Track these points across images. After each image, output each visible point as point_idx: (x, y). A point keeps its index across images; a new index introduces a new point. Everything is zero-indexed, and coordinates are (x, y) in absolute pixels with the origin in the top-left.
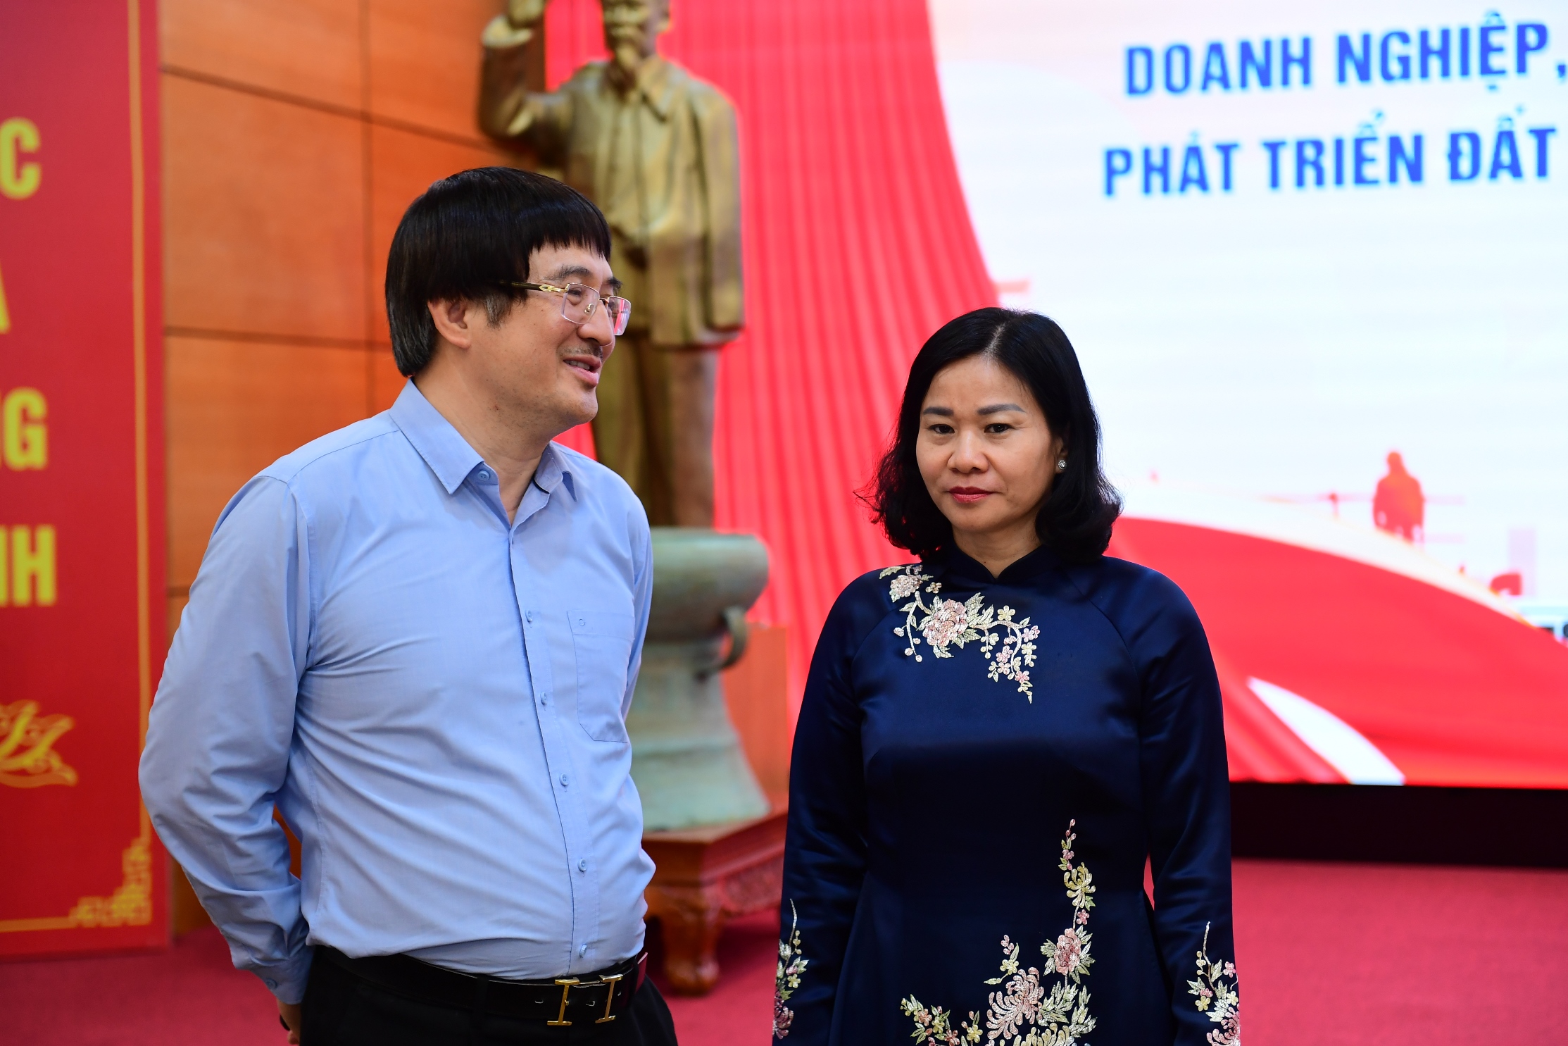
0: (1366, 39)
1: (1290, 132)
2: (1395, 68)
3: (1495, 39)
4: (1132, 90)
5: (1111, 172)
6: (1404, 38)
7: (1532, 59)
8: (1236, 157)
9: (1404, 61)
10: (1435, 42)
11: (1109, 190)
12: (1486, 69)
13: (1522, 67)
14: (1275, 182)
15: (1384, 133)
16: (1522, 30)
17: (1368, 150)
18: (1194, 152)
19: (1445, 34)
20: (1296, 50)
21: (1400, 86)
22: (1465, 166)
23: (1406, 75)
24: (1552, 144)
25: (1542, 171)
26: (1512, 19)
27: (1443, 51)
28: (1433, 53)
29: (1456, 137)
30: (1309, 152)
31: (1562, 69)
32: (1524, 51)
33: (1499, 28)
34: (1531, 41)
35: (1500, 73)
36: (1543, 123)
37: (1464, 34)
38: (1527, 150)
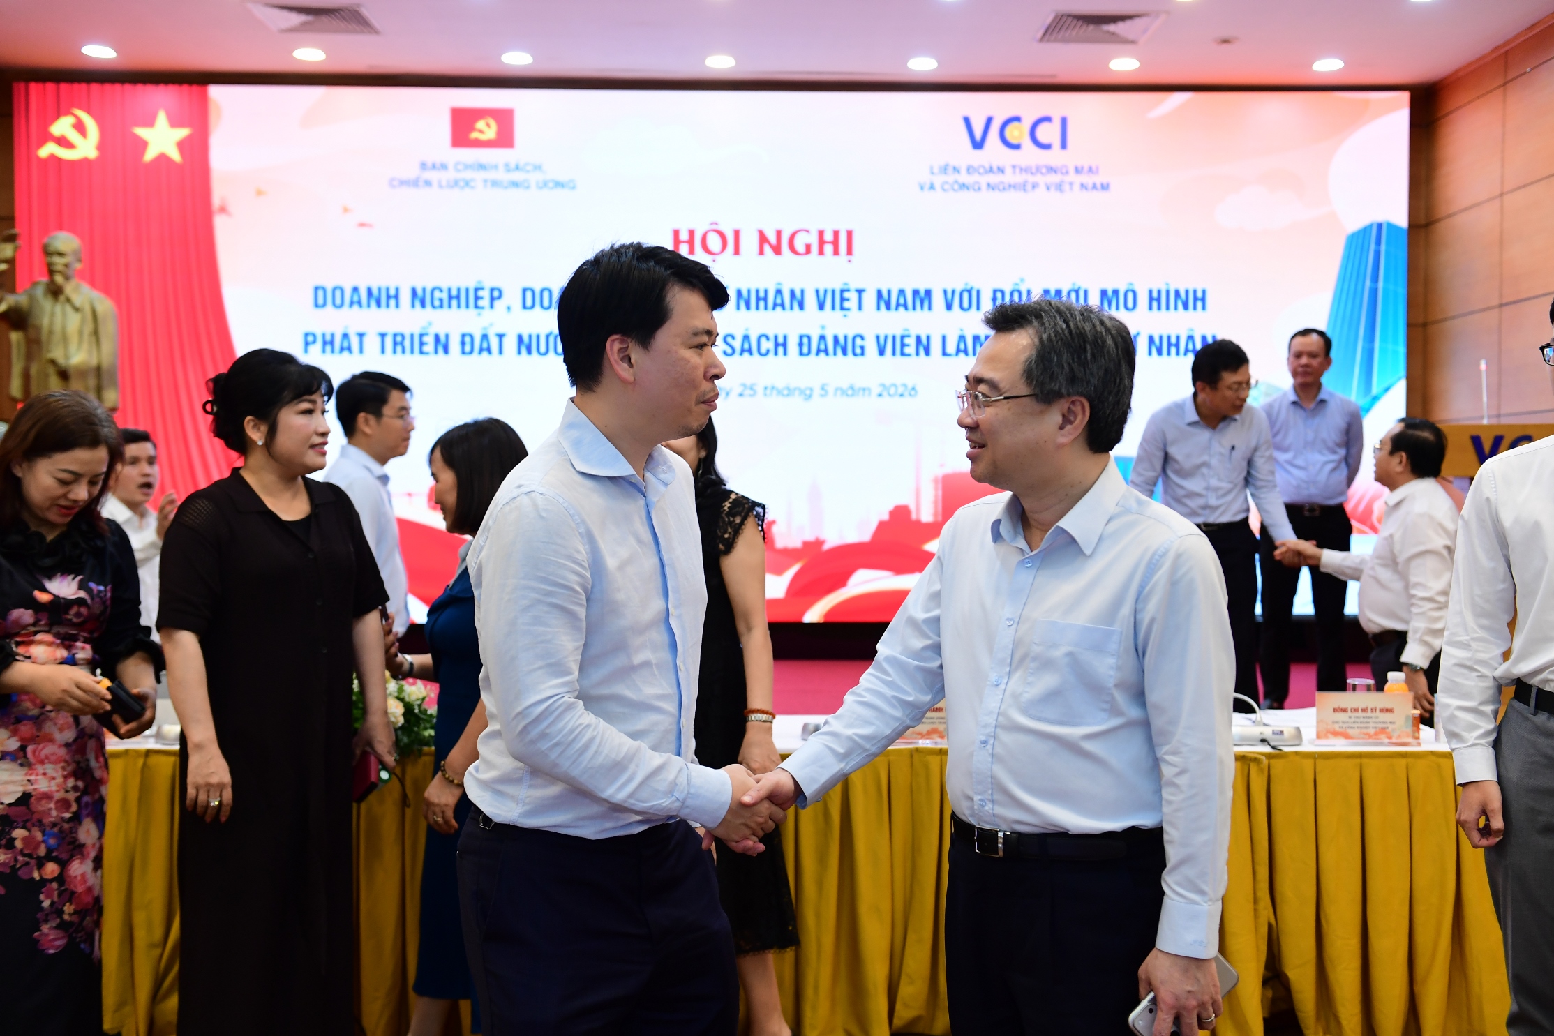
0: (424, 290)
1: (390, 330)
2: (437, 303)
3: (480, 293)
4: (317, 306)
5: (307, 344)
6: (441, 291)
7: (496, 303)
8: (365, 339)
9: (441, 300)
10: (454, 293)
11: (305, 352)
12: (476, 307)
13: (492, 307)
14: (383, 351)
15: (432, 332)
16: (492, 290)
17: (425, 339)
18: (345, 336)
19: (459, 290)
20: (392, 292)
21: (439, 311)
22: (468, 348)
23: (441, 306)
24: (505, 340)
25: (501, 352)
26: (488, 285)
27: (458, 297)
28: (453, 298)
29: (463, 336)
30: (399, 339)
31: (509, 308)
32: (492, 299)
33: (482, 289)
34: (496, 295)
35: (482, 308)
36: (501, 331)
37: (467, 290)
38: (494, 343)
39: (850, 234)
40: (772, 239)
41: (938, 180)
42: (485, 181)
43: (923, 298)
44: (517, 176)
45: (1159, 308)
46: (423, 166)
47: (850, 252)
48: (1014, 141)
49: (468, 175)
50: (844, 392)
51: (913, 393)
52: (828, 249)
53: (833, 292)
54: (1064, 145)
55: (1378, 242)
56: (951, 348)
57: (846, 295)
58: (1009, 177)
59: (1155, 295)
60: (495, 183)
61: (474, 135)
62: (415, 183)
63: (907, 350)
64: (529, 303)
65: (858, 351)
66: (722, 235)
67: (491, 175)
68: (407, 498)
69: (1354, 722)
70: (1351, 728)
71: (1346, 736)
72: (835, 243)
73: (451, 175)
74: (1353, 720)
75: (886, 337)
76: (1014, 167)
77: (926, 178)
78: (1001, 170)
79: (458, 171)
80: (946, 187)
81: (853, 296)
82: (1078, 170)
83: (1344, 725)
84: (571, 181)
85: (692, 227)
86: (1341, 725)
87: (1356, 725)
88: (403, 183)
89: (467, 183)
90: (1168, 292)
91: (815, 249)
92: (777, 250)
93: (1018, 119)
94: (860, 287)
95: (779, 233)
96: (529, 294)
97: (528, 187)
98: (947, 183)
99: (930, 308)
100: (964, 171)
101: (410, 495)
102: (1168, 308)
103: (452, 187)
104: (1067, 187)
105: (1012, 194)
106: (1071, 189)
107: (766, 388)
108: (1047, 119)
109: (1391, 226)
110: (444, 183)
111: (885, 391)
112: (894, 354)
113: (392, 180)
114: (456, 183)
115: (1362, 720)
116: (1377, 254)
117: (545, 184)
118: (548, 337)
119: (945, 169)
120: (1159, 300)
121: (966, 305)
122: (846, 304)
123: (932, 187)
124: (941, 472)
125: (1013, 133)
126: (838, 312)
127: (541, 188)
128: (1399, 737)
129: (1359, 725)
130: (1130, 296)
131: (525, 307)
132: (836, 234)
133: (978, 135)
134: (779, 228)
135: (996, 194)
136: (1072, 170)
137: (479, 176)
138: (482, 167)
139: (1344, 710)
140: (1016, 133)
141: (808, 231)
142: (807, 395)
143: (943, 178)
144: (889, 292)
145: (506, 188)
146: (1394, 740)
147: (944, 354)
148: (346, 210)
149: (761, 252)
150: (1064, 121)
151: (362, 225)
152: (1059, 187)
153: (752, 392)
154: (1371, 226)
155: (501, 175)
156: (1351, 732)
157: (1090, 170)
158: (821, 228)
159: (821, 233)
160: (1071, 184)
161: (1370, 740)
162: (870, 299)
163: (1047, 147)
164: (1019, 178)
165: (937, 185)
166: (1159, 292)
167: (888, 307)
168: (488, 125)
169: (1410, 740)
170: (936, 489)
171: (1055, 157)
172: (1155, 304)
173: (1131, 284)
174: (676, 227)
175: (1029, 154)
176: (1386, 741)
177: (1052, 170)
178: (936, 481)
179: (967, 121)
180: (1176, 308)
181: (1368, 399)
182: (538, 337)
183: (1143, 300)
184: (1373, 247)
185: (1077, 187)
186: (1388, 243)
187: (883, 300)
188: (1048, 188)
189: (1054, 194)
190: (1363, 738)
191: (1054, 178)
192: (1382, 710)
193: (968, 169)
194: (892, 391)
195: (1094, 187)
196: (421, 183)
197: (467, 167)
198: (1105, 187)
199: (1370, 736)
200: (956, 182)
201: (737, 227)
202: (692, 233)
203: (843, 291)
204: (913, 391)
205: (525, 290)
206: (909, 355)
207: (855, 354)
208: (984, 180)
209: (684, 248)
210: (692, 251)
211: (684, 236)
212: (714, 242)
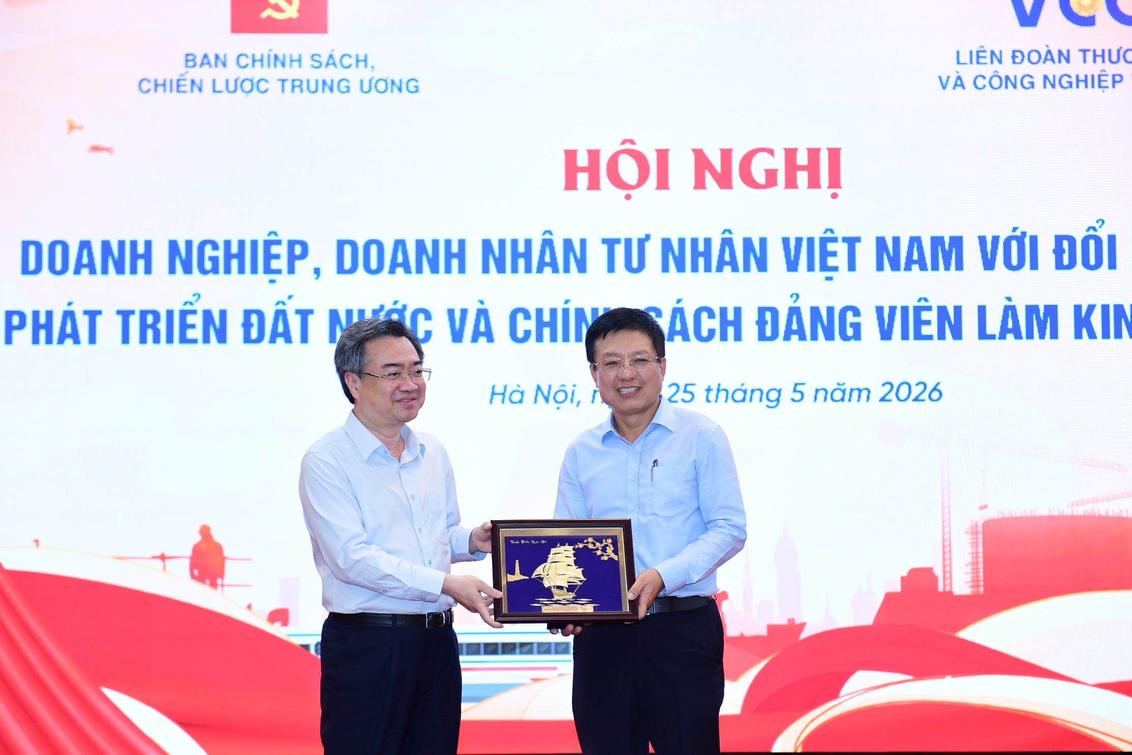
0: (189, 244)
1: (137, 305)
2: (208, 265)
3: (274, 249)
4: (25, 270)
5: (10, 328)
6: (215, 246)
7: (298, 264)
8: (99, 320)
9: (214, 260)
10: (234, 248)
11: (9, 340)
12: (268, 270)
14: (125, 339)
15: (200, 307)
16: (292, 244)
17: (190, 319)
18: (69, 315)
19: (241, 244)
20: (141, 249)
21: (211, 278)
22: (254, 334)
23: (215, 269)
24: (311, 320)
25: (305, 338)
26: (285, 236)
27: (240, 256)
28: (233, 256)
29: (248, 313)
30: (150, 319)
31: (317, 271)
32: (292, 258)
33: (277, 242)
34: (298, 252)
35: (277, 272)
36: (305, 306)
37: (254, 245)
38: (295, 322)
40: (716, 162)
41: (969, 72)
42: (283, 81)
43: (949, 250)
44: (331, 74)
46: (189, 59)
48: (1083, 14)
49: (256, 72)
50: (829, 395)
51: (935, 395)
52: (802, 177)
53: (811, 241)
56: (993, 327)
57: (830, 247)
58: (1077, 67)
60: (297, 85)
61: (267, 14)
62: (178, 86)
63: (925, 330)
64: (347, 263)
65: (850, 332)
66: (640, 158)
67: (290, 73)
68: (159, 563)
73: (232, 72)
75: (892, 310)
76: (1084, 51)
77: (950, 70)
78: (1064, 56)
79: (243, 66)
80: (981, 82)
84: (413, 80)
85: (594, 146)
88: (159, 85)
89: (256, 85)
92: (724, 182)
94: (851, 234)
95: (726, 154)
96: (347, 251)
97: (347, 90)
98: (981, 76)
99: (959, 267)
100: (1007, 58)
101: (163, 558)
103: (233, 91)
105: (1082, 93)
107: (709, 390)
110: (220, 86)
111: (892, 392)
112: (905, 336)
113: (142, 81)
114: (238, 85)
117: (373, 85)
119: (977, 56)
121: (1014, 259)
122: (831, 261)
123: (959, 83)
124: (981, 516)
126: (819, 275)
127: (367, 91)
131: (341, 270)
132: (814, 154)
133: (1029, 4)
134: (726, 145)
135: (1058, 93)
137: (274, 74)
138: (278, 61)
141: (771, 152)
142: (772, 397)
143: (976, 69)
144: (896, 241)
145: (314, 91)
147: (983, 334)
148: (72, 127)
151: (96, 149)
153: (688, 397)
155: (306, 72)
158: (791, 145)
159: (791, 154)
162: (866, 253)
164: (1093, 69)
165: (968, 82)
167: (895, 266)
170: (975, 544)
174: (571, 146)
175: (1108, 32)
178: (974, 532)
187: (887, 254)
193: (1014, 57)
194: (903, 392)
196: (186, 86)
197: (256, 61)
200: (996, 75)
201: (663, 146)
202: (594, 155)
203: (824, 241)
204: (936, 393)
205: (341, 244)
206: (930, 337)
207: (845, 337)
208: (1038, 71)
209: (583, 179)
210: (594, 185)
211: (583, 160)
212: (628, 169)
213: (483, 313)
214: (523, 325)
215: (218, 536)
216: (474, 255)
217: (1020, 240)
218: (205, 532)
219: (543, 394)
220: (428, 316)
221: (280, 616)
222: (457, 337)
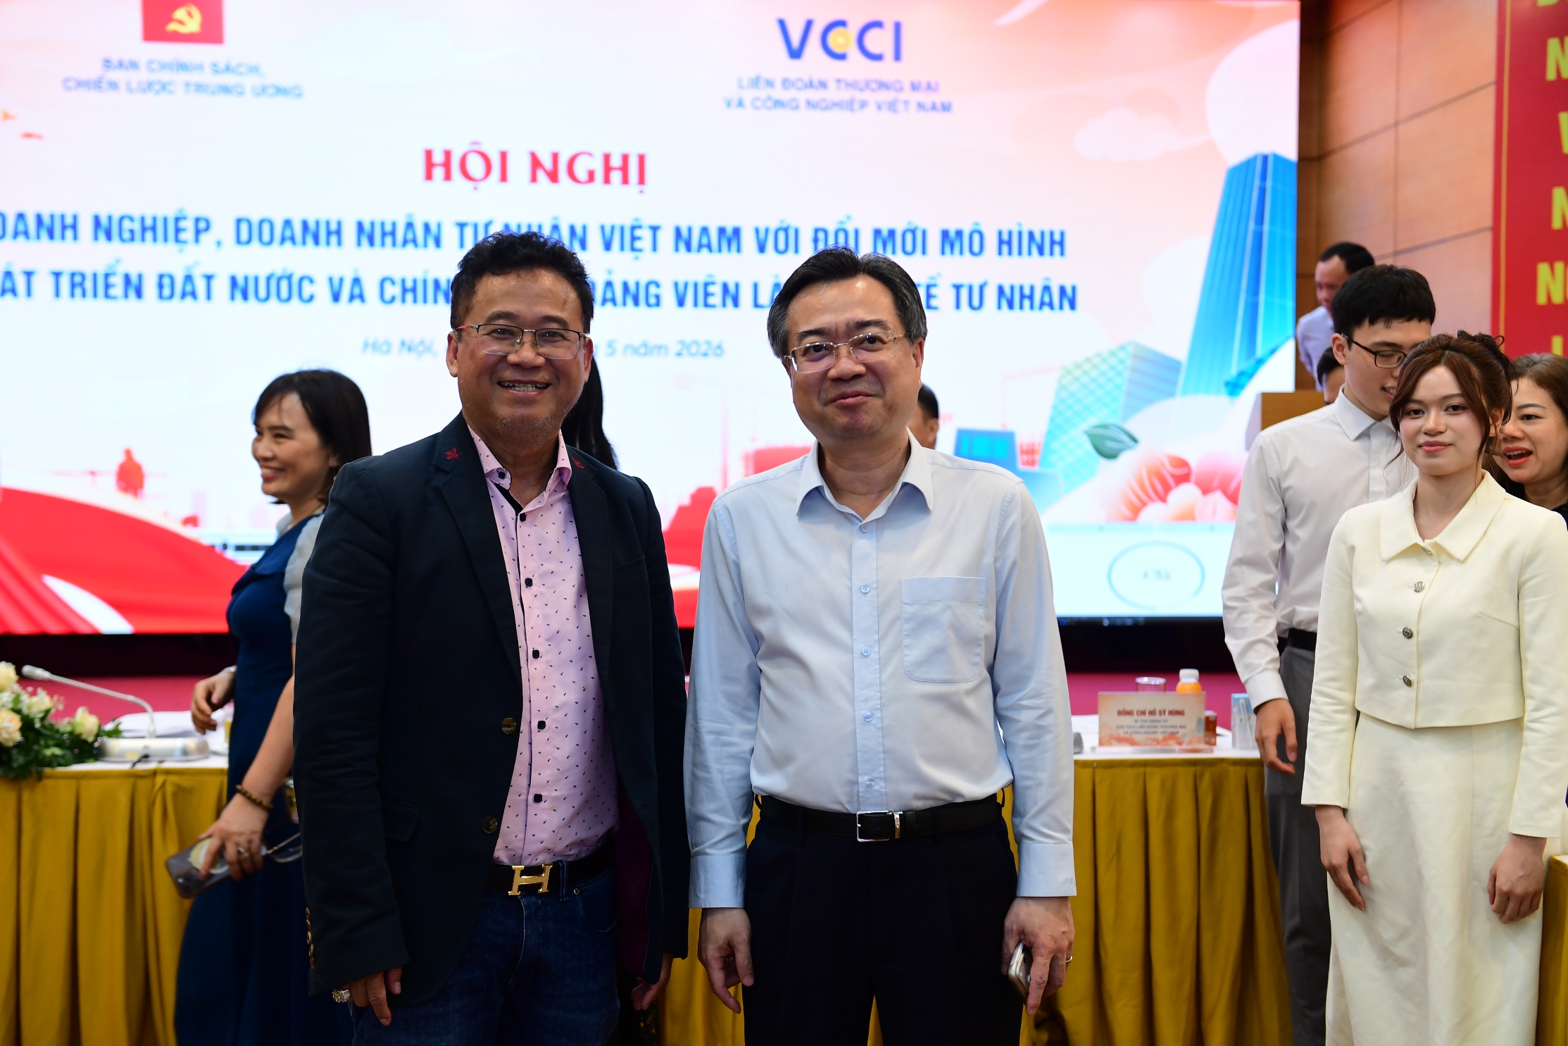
0: (110, 218)
1: (67, 267)
2: (126, 235)
3: (182, 224)
6: (132, 219)
7: (203, 237)
8: (34, 279)
9: (132, 232)
10: (149, 223)
12: (177, 240)
13: (197, 240)
14: (57, 294)
15: (120, 271)
16: (197, 220)
17: (112, 280)
18: (9, 275)
19: (154, 219)
20: (69, 221)
21: (129, 247)
22: (166, 292)
23: (132, 239)
24: (214, 283)
25: (209, 297)
26: (192, 213)
27: (154, 228)
28: (149, 229)
29: (161, 277)
30: (78, 279)
31: (219, 243)
32: (198, 232)
33: (185, 218)
34: (202, 227)
35: (185, 242)
36: (209, 272)
37: (165, 220)
38: (200, 286)
39: (642, 159)
40: (548, 163)
41: (748, 95)
42: (187, 85)
43: (731, 238)
44: (227, 79)
45: (1010, 253)
46: (107, 63)
47: (642, 180)
48: (838, 50)
49: (165, 76)
50: (635, 351)
51: (718, 352)
52: (616, 176)
53: (622, 229)
54: (897, 56)
55: (1264, 177)
57: (638, 233)
58: (833, 94)
59: (1005, 237)
60: (199, 88)
61: (172, 27)
62: (97, 85)
63: (711, 300)
64: (244, 236)
65: (652, 300)
66: (486, 158)
67: (195, 77)
68: (89, 478)
69: (1141, 727)
70: (1137, 733)
71: (1132, 742)
72: (624, 169)
73: (143, 75)
74: (1139, 724)
75: (686, 285)
76: (838, 81)
77: (734, 92)
78: (823, 85)
79: (153, 70)
80: (758, 104)
81: (645, 234)
82: (915, 87)
83: (1130, 731)
84: (295, 88)
85: (448, 147)
86: (1126, 730)
87: (1143, 730)
88: (80, 84)
89: (164, 87)
90: (1020, 234)
91: (599, 176)
92: (553, 177)
93: (842, 23)
94: (655, 223)
95: (555, 157)
96: (244, 227)
97: (241, 94)
98: (757, 99)
99: (739, 250)
100: (778, 85)
101: (93, 473)
102: (1020, 253)
103: (144, 90)
104: (901, 106)
105: (836, 114)
106: (906, 109)
108: (878, 24)
109: (1278, 158)
110: (134, 86)
111: (685, 348)
112: (696, 304)
113: (66, 80)
114: (150, 85)
115: (1149, 724)
116: (1262, 191)
117: (264, 90)
118: (269, 279)
119: (755, 82)
120: (1009, 243)
121: (781, 246)
122: (638, 244)
123: (740, 104)
124: (752, 447)
125: (838, 40)
126: (628, 254)
127: (258, 95)
128: (1190, 742)
129: (1146, 730)
130: (976, 238)
131: (239, 241)
132: (625, 158)
133: (795, 41)
134: (555, 149)
135: (817, 114)
136: (907, 86)
137: (180, 78)
138: (182, 67)
139: (1129, 713)
140: (841, 40)
141: (590, 154)
143: (754, 93)
144: (690, 230)
145: (213, 93)
146: (1185, 747)
147: (757, 305)
149: (534, 179)
150: (898, 27)
151: (28, 136)
152: (892, 106)
154: (1254, 159)
155: (207, 78)
156: (1137, 737)
157: (929, 87)
158: (607, 150)
159: (607, 158)
160: (906, 103)
161: (1159, 747)
162: (666, 238)
163: (877, 57)
164: (845, 95)
165: (747, 101)
166: (1010, 234)
167: (688, 248)
168: (190, 14)
169: (1203, 746)
170: (746, 468)
171: (886, 70)
172: (1005, 248)
173: (977, 224)
174: (429, 146)
175: (857, 66)
176: (1177, 747)
177: (883, 85)
178: (746, 458)
179: (782, 24)
180: (1030, 253)
181: (1252, 363)
182: (256, 279)
183: (991, 243)
184: (1257, 182)
185: (913, 106)
186: (1275, 179)
187: (682, 239)
188: (879, 107)
189: (886, 115)
190: (1150, 745)
191: (886, 96)
192: (1171, 713)
193: (784, 83)
194: (694, 349)
195: (934, 107)
196: (104, 85)
197: (164, 66)
198: (946, 108)
199: (1158, 742)
200: (769, 98)
201: (504, 148)
202: (448, 154)
203: (633, 228)
204: (719, 349)
205: (239, 221)
206: (713, 306)
207: (648, 305)
208: (803, 96)
209: (438, 172)
210: (448, 177)
211: (438, 158)
212: (475, 165)
213: (356, 281)
214: (391, 290)
215: (139, 457)
216: (349, 233)
217: (786, 230)
218: (128, 453)
219: (407, 346)
220: (311, 281)
221: (192, 521)
222: (336, 297)
